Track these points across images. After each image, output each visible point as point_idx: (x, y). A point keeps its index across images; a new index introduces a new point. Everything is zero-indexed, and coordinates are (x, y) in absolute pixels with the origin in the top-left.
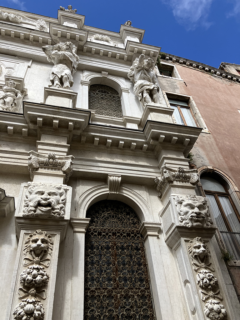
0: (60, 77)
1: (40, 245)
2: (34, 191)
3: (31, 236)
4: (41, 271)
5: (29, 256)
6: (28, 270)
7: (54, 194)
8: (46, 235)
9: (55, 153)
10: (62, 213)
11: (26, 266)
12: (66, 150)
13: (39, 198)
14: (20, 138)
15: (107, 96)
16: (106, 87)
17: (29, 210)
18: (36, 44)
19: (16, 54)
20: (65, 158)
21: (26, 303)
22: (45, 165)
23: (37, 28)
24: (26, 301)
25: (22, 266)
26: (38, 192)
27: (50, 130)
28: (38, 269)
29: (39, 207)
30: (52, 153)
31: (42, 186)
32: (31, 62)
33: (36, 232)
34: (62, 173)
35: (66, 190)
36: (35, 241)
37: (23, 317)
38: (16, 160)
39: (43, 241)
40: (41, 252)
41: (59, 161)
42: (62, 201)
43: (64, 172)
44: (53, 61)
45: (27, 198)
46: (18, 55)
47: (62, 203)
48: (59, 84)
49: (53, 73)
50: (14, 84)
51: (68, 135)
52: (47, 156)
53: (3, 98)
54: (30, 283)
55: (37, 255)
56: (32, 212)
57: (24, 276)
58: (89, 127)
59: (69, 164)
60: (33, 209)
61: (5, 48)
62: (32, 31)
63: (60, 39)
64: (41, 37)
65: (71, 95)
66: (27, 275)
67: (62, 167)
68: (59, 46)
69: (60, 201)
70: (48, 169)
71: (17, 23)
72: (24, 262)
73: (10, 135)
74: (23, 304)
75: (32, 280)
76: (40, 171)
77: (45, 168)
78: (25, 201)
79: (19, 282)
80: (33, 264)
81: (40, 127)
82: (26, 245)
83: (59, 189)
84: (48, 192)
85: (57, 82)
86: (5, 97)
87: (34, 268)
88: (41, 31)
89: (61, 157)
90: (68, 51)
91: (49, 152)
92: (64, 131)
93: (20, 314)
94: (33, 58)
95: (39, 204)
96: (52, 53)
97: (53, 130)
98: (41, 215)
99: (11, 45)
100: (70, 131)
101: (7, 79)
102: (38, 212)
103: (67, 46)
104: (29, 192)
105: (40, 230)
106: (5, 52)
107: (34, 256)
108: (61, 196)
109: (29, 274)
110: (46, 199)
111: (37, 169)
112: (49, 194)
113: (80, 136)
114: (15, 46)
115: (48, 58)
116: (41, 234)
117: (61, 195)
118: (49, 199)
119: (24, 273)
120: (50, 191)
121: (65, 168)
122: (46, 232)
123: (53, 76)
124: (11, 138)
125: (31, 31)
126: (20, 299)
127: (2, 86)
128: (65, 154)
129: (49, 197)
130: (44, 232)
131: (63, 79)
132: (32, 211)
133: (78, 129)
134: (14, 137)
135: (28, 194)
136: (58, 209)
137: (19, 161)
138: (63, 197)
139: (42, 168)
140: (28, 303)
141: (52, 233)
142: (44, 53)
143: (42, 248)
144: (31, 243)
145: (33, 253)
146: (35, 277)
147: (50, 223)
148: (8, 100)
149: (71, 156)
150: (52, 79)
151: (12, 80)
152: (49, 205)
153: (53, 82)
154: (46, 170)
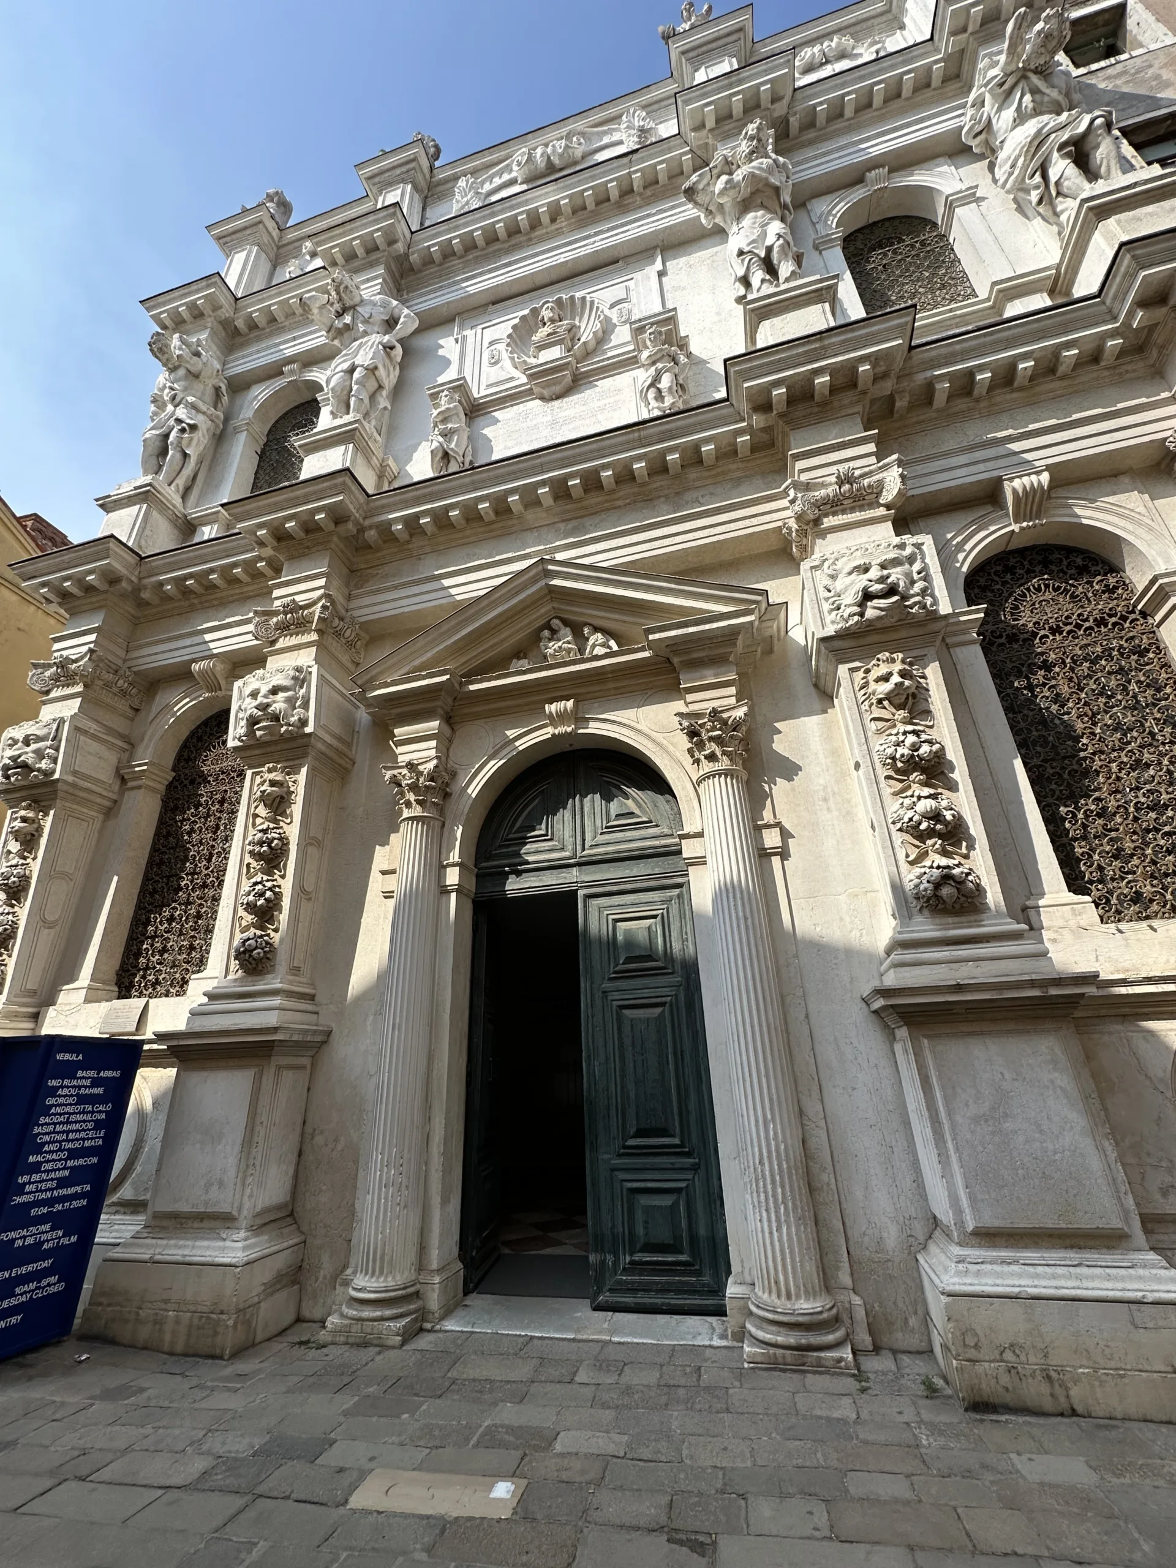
0: (763, 255)
1: (902, 684)
2: (842, 569)
3: (867, 671)
4: (924, 737)
5: (877, 713)
6: (894, 738)
7: (896, 562)
8: (903, 662)
9: (852, 464)
10: (929, 603)
11: (879, 732)
12: (871, 447)
13: (861, 581)
14: (734, 466)
15: (901, 253)
16: (887, 224)
17: (846, 615)
18: (653, 195)
19: (616, 254)
20: (880, 468)
21: (915, 799)
22: (834, 505)
23: (631, 144)
24: (912, 796)
25: (870, 734)
26: (855, 567)
27: (809, 410)
28: (914, 732)
29: (869, 604)
30: (843, 468)
31: (858, 553)
32: (659, 259)
33: (878, 660)
34: (882, 511)
35: (918, 546)
36: (886, 678)
37: (920, 824)
38: (747, 523)
39: (903, 674)
40: (907, 698)
41: (866, 482)
42: (919, 573)
43: (888, 507)
44: (718, 220)
45: (829, 591)
46: (622, 254)
47: (920, 579)
48: (768, 277)
49: (741, 253)
50: (660, 333)
51: (859, 408)
52: (833, 479)
53: (652, 385)
54: (908, 761)
55: (899, 707)
56: (856, 618)
57: (890, 751)
58: (910, 358)
59: (899, 480)
60: (856, 609)
61: (588, 250)
62: (635, 157)
63: (716, 132)
64: (659, 162)
65: (821, 289)
66: (893, 748)
67: (879, 494)
68: (725, 158)
69: (916, 577)
70: (844, 512)
71: (576, 163)
72: (873, 726)
73: (710, 468)
74: (907, 802)
75: (912, 756)
76: (828, 522)
77: (834, 514)
78: (827, 599)
79: (878, 765)
80: (894, 726)
81: (781, 415)
82: (863, 692)
83: (902, 546)
84: (879, 561)
85: (757, 276)
86: (657, 379)
87: (905, 733)
88: (647, 145)
89: (867, 469)
90: (757, 158)
91: (833, 469)
92: (846, 402)
93: (911, 819)
94: (660, 244)
95: (867, 596)
96: (717, 192)
97: (816, 410)
98: (879, 618)
99: (596, 234)
100: (864, 393)
101: (637, 329)
102: (870, 613)
103: (752, 138)
104: (829, 576)
105: (887, 654)
106: (590, 264)
107: (894, 710)
108: (911, 564)
109: (897, 744)
110: (882, 580)
111: (817, 522)
112: (883, 566)
113: (891, 399)
114: (609, 230)
115: (702, 216)
116: (893, 661)
117: (911, 559)
118: (888, 578)
119: (883, 745)
120: (884, 558)
121: (888, 496)
122: (901, 655)
123: (743, 260)
124: (714, 472)
125: (630, 161)
126: (895, 794)
127: (635, 357)
128: (873, 459)
129: (885, 572)
130: (895, 655)
131: (775, 255)
132: (855, 615)
133: (885, 376)
134: (719, 470)
135: (828, 582)
136: (918, 595)
137: (755, 521)
138: (917, 566)
139: (826, 515)
140: (919, 798)
141: (915, 653)
142: (690, 206)
143: (908, 687)
144: (873, 686)
145: (886, 703)
146: (915, 747)
147: (903, 634)
148: (666, 382)
149: (895, 456)
150: (741, 272)
151: (652, 324)
152: (892, 591)
153: (745, 281)
154: (840, 517)
